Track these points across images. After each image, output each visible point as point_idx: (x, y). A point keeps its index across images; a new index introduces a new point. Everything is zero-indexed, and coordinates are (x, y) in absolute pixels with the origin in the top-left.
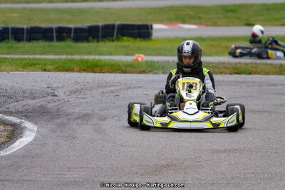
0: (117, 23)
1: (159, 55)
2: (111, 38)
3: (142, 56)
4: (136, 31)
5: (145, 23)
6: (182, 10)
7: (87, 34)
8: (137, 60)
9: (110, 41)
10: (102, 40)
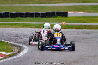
0: (56, 11)
1: (70, 22)
2: (54, 17)
3: (65, 23)
4: (62, 14)
5: (65, 11)
6: (78, 7)
7: (45, 15)
8: (63, 24)
9: (53, 17)
10: (51, 17)
